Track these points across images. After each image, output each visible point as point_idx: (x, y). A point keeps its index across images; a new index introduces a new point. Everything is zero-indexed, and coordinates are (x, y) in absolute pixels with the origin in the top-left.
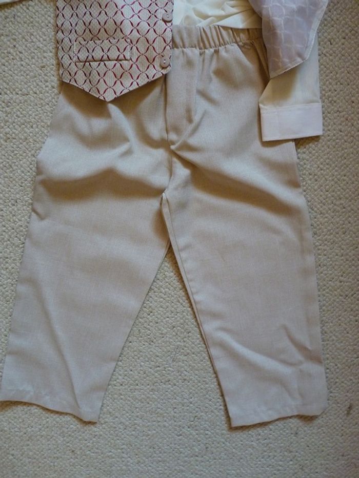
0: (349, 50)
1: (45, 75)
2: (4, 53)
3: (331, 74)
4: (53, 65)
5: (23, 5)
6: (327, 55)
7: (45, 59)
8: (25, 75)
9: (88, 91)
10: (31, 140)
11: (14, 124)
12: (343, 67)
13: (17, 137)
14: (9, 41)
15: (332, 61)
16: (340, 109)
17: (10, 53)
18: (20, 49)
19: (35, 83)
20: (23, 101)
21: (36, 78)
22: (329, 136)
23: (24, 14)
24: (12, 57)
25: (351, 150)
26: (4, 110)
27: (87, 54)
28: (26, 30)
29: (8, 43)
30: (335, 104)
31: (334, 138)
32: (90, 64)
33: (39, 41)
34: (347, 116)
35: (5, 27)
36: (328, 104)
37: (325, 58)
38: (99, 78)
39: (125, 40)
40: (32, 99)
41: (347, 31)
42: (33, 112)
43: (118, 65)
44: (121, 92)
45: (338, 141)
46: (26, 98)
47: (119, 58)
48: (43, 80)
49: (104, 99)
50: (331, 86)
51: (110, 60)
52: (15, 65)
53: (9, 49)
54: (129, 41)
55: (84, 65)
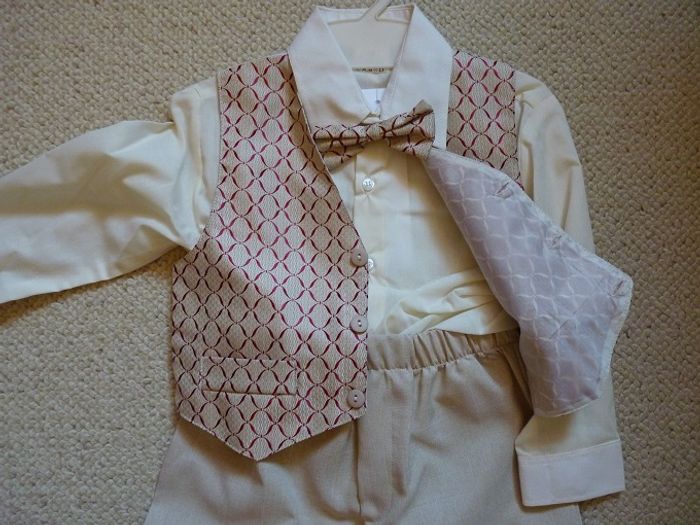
0: (659, 346)
2: (82, 361)
3: (632, 386)
4: (164, 380)
5: (118, 285)
6: (623, 354)
7: (152, 371)
8: (116, 396)
9: (223, 440)
10: (122, 506)
11: (95, 478)
12: (651, 373)
13: (99, 500)
14: (92, 341)
15: (630, 364)
16: (650, 443)
17: (92, 361)
18: (110, 354)
19: (132, 410)
20: (111, 439)
21: (134, 402)
22: (635, 487)
23: (119, 299)
24: (96, 367)
25: (676, 508)
26: (79, 453)
27: (223, 379)
28: (121, 324)
29: (91, 345)
30: (642, 434)
31: (644, 490)
32: (227, 396)
33: (143, 341)
34: (664, 452)
35: (87, 319)
36: (631, 435)
38: (243, 422)
39: (288, 362)
40: (128, 435)
41: (653, 315)
42: (129, 457)
43: (275, 402)
44: (281, 445)
45: (650, 495)
46: (116, 434)
47: (278, 392)
48: (146, 404)
49: (251, 455)
50: (633, 404)
51: (261, 393)
52: (100, 380)
53: (91, 355)
54: (294, 363)
55: (217, 396)
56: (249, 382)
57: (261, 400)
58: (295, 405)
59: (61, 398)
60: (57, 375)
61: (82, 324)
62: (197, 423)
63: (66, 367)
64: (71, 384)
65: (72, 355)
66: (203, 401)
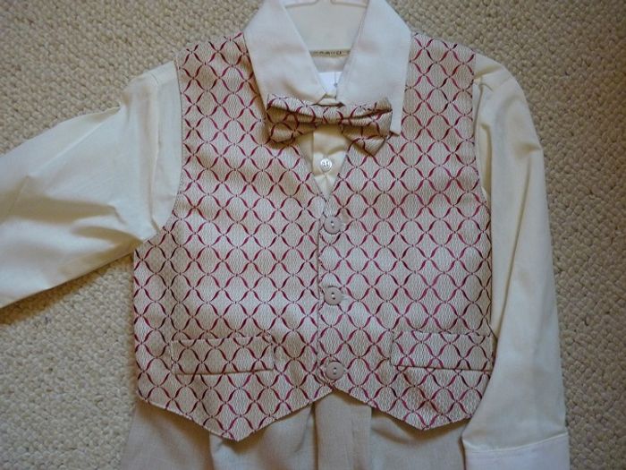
0: (619, 332)
1: (103, 414)
2: (33, 381)
3: (594, 374)
5: (65, 302)
6: (583, 343)
8: (68, 415)
9: (201, 424)
12: (613, 361)
14: (42, 361)
15: (591, 352)
16: (617, 432)
17: (43, 381)
18: (60, 373)
19: (85, 429)
20: (65, 460)
21: (86, 420)
23: (67, 316)
24: (46, 387)
27: (196, 362)
28: (69, 342)
29: (40, 364)
30: (608, 424)
32: (202, 378)
33: (92, 358)
35: (35, 339)
36: (596, 426)
37: (580, 348)
38: (221, 403)
39: (264, 338)
40: (82, 455)
41: (611, 301)
43: (253, 378)
44: (261, 423)
46: (70, 454)
47: (255, 368)
48: (99, 422)
49: (232, 436)
50: (597, 394)
51: (237, 371)
52: (51, 400)
53: (41, 376)
54: (269, 338)
55: (193, 379)
56: (224, 362)
57: (238, 378)
58: (272, 381)
59: (13, 421)
60: (8, 398)
61: (31, 344)
62: (172, 408)
63: (16, 389)
64: (23, 405)
65: (22, 376)
66: (177, 385)
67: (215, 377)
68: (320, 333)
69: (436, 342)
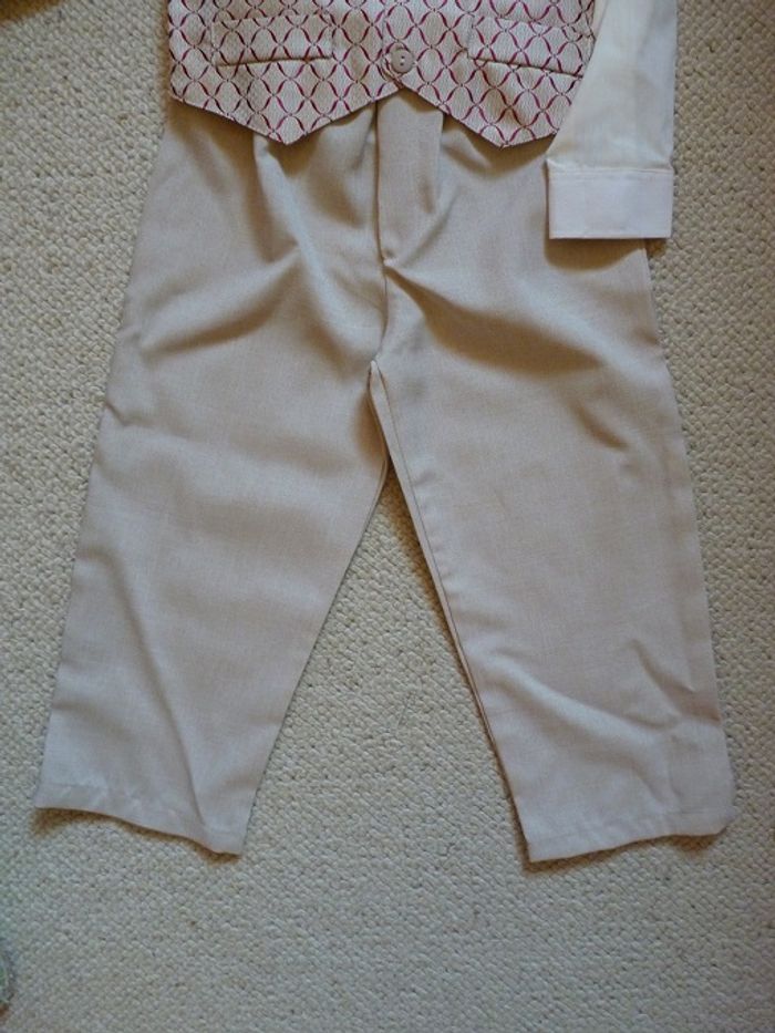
0: (751, 63)
1: (128, 134)
2: (44, 92)
3: (715, 113)
6: (705, 73)
8: (87, 135)
9: (244, 123)
10: (100, 267)
11: (66, 236)
12: (739, 98)
13: (71, 263)
14: (54, 67)
15: (714, 85)
16: (735, 185)
17: (56, 92)
18: (76, 83)
19: (107, 152)
20: (82, 189)
21: (108, 142)
22: (714, 241)
23: (84, 14)
24: (60, 100)
25: (762, 268)
26: (45, 207)
27: (241, 47)
28: (87, 45)
29: (53, 72)
30: (724, 174)
31: (725, 244)
33: (115, 66)
34: (751, 197)
36: (710, 176)
37: (700, 80)
38: (268, 95)
39: (321, 17)
40: (102, 183)
41: (744, 23)
42: (105, 210)
43: (307, 68)
44: (314, 124)
45: (732, 250)
46: (88, 181)
48: (123, 144)
50: (715, 137)
52: (66, 115)
53: (54, 84)
54: (327, 17)
55: (236, 71)
56: (273, 45)
57: (291, 66)
58: (329, 71)
59: (21, 140)
60: (14, 111)
61: (41, 46)
63: (24, 101)
64: (32, 121)
65: (30, 85)
66: (218, 79)
67: (262, 66)
68: (387, 12)
69: (523, 32)
